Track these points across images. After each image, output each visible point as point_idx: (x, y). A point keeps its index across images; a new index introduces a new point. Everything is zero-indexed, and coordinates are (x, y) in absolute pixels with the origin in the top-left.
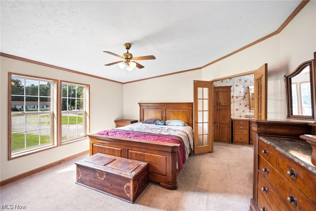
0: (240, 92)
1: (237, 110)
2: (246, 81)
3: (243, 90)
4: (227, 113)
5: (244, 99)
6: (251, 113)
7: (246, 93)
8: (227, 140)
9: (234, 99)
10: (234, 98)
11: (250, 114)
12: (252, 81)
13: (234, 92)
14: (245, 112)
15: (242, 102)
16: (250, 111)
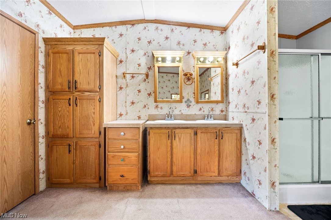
0: (139, 65)
1: (133, 103)
2: (149, 42)
3: (144, 61)
4: (94, 109)
5: (145, 80)
6: (159, 109)
7: (149, 68)
8: (94, 181)
9: (128, 80)
10: (128, 77)
11: (157, 113)
12: (160, 44)
13: (128, 65)
14: (148, 109)
15: (143, 87)
16: (157, 107)
